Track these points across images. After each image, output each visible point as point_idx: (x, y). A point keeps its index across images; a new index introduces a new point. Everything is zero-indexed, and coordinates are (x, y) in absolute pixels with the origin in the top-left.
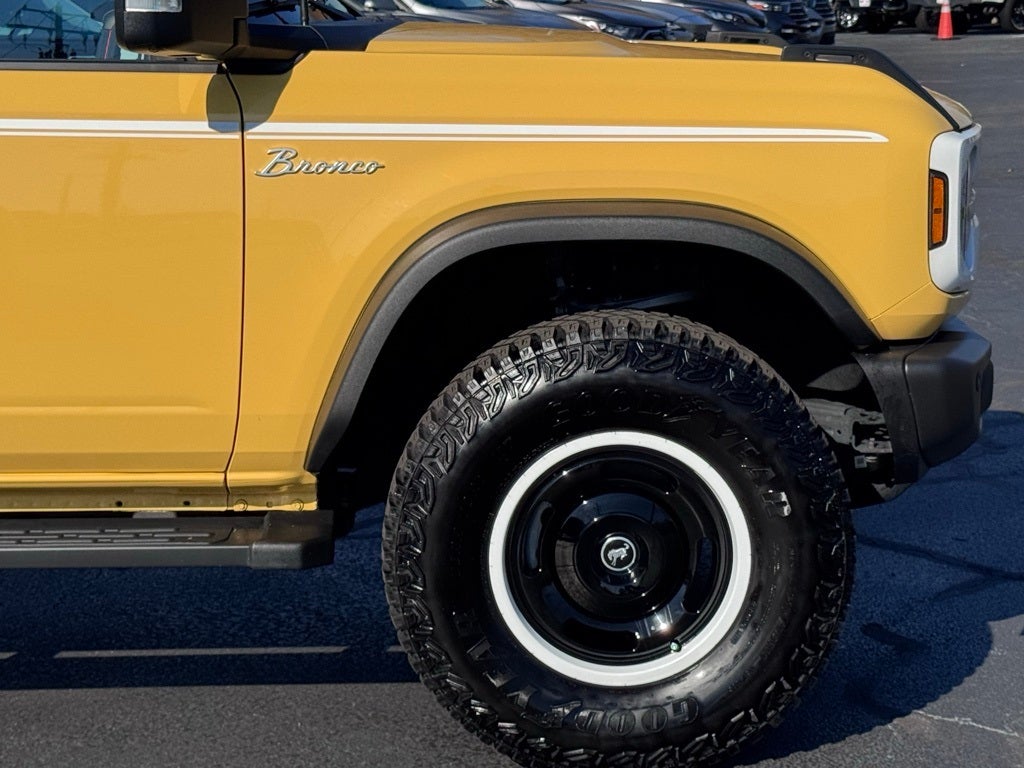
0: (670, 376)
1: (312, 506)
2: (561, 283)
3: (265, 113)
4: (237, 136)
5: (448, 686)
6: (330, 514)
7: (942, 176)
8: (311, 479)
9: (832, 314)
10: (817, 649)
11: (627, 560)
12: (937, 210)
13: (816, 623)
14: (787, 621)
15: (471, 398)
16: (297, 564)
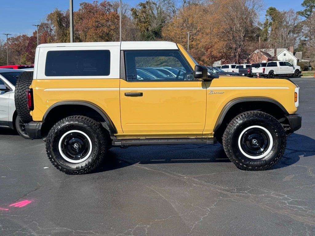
0: (262, 118)
1: (213, 137)
2: (241, 109)
3: (209, 86)
4: (206, 89)
5: (233, 159)
6: (215, 138)
7: (296, 93)
8: (214, 133)
9: (283, 110)
10: (282, 154)
11: (256, 143)
12: (296, 97)
13: (282, 150)
14: (278, 150)
15: (236, 122)
16: (213, 143)
